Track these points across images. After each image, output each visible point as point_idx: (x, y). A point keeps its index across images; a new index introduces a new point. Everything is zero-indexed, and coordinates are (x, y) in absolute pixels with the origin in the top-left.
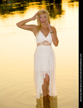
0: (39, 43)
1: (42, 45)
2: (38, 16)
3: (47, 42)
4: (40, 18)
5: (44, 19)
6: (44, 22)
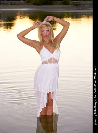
0: (45, 62)
1: (48, 64)
2: (40, 30)
3: (54, 59)
4: (42, 32)
5: (47, 33)
6: (47, 36)
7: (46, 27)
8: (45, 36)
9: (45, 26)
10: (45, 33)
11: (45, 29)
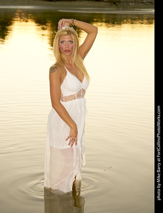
2: (58, 40)
3: (83, 90)
5: (68, 46)
6: (69, 51)
7: (68, 36)
8: (65, 51)
9: (66, 33)
10: (65, 46)
11: (67, 38)
